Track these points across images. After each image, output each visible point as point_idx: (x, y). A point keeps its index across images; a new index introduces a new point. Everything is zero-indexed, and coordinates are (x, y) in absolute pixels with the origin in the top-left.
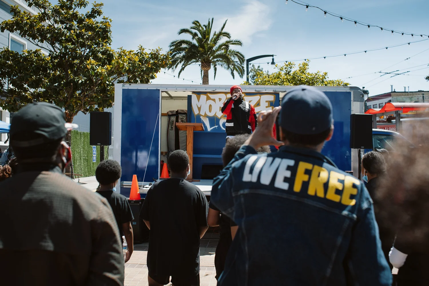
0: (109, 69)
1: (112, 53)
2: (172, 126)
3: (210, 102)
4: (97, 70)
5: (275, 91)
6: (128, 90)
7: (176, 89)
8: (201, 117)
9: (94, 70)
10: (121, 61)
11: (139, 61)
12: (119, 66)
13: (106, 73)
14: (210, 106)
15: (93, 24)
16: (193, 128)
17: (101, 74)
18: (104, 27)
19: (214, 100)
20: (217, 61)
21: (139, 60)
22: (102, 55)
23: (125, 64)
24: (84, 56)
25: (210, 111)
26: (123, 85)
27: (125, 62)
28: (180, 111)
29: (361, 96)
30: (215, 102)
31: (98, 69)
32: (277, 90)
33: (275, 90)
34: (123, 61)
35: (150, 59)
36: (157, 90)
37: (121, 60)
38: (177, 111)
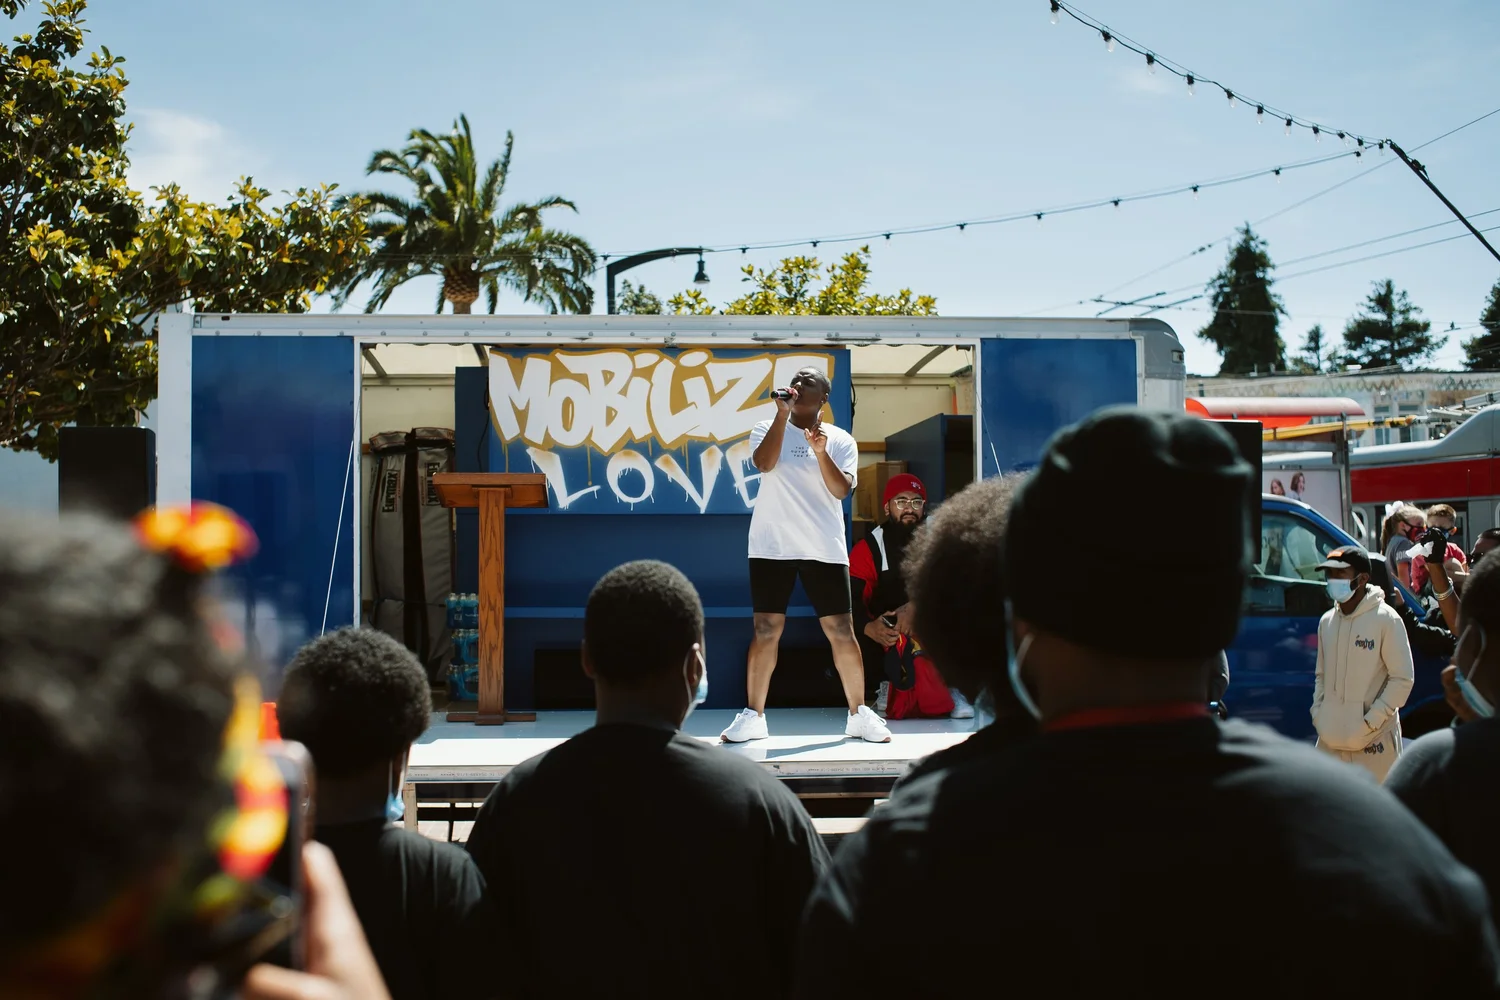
0: (124, 263)
1: (131, 205)
2: (392, 496)
3: (566, 387)
4: (75, 270)
5: (836, 340)
6: (218, 339)
7: (425, 334)
8: (530, 451)
9: (62, 268)
10: (174, 228)
11: (243, 239)
12: (166, 249)
13: (110, 282)
14: (568, 403)
15: (51, 78)
16: (503, 496)
17: (90, 284)
18: (99, 90)
19: (582, 379)
20: (502, 268)
21: (242, 233)
22: (90, 212)
23: (191, 241)
24: (16, 216)
25: (567, 424)
26: (195, 322)
27: (190, 234)
28: (424, 433)
29: (1176, 355)
30: (588, 388)
31: (75, 265)
32: (842, 335)
33: (833, 336)
34: (184, 230)
35: (287, 232)
36: (342, 337)
37: (175, 224)
38: (409, 431)
